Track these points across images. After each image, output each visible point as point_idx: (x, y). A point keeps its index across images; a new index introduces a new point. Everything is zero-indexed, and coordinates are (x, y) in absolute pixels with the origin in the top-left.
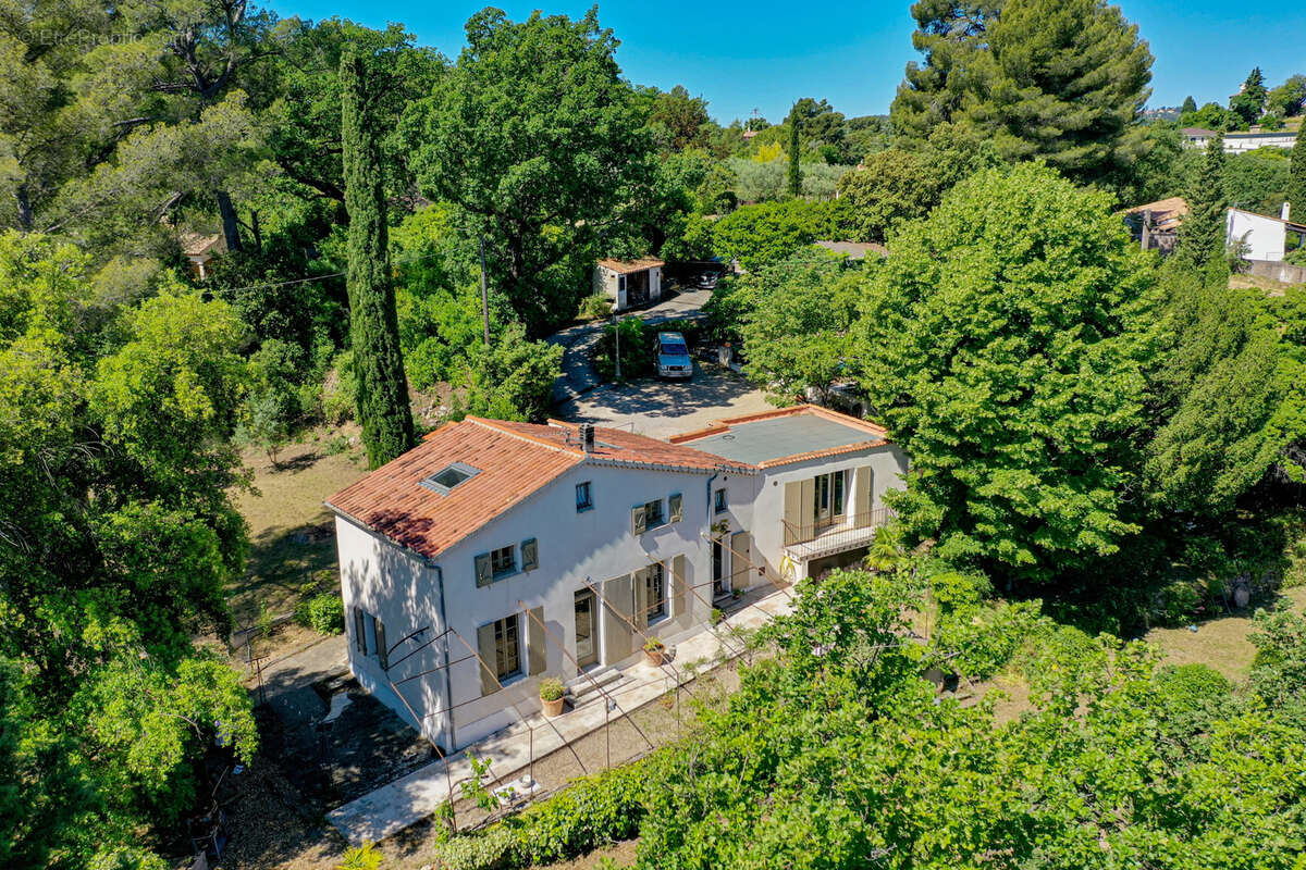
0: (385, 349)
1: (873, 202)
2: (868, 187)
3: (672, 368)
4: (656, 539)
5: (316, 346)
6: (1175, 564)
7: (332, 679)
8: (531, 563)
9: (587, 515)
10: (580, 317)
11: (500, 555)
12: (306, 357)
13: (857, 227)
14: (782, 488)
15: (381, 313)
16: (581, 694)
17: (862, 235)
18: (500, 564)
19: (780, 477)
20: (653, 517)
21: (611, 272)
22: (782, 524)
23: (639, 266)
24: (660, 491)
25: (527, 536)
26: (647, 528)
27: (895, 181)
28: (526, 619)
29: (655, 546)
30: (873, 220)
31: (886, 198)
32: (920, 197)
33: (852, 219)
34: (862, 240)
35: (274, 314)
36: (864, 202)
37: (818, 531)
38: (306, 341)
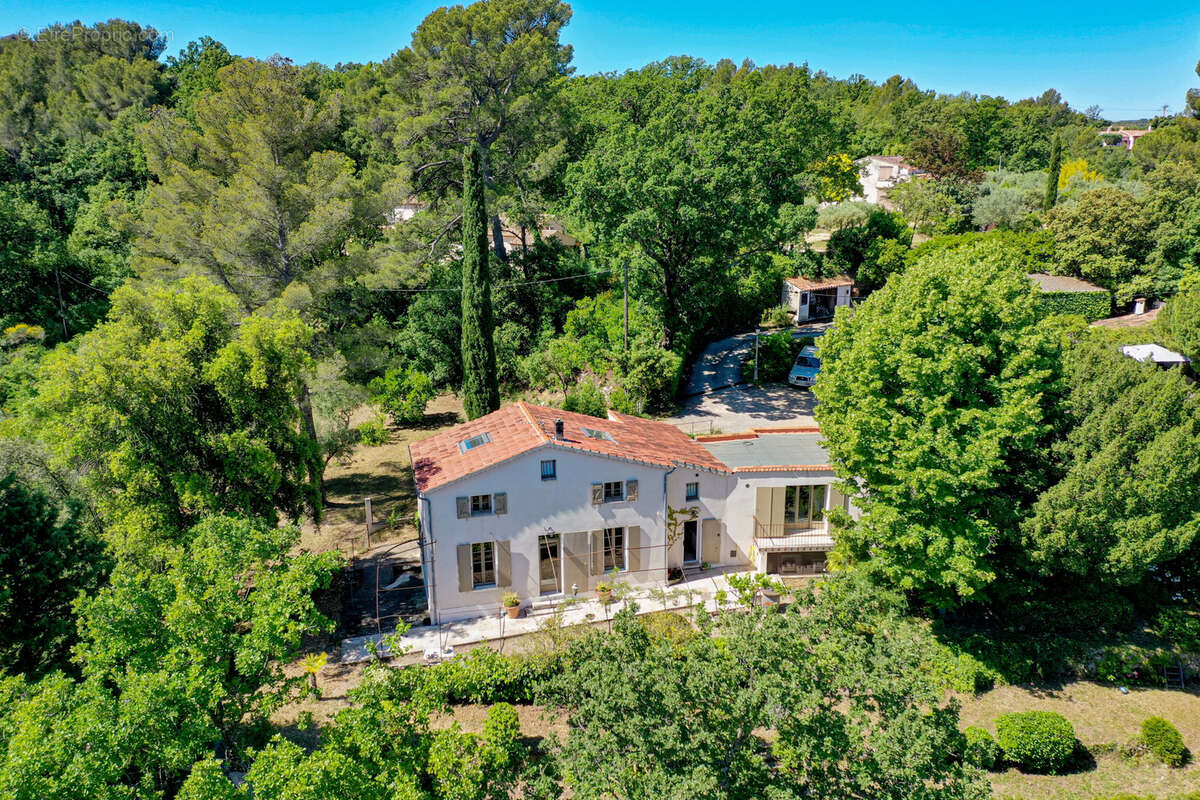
0: (480, 348)
1: (1072, 238)
2: (1069, 224)
3: (799, 378)
4: (614, 511)
5: (542, 330)
6: (1147, 630)
7: (407, 563)
8: (503, 509)
9: (550, 483)
10: (763, 325)
11: (481, 499)
12: (532, 336)
13: (1055, 261)
14: (753, 491)
15: (477, 324)
16: (537, 609)
17: (1060, 268)
18: (480, 506)
19: (753, 482)
20: (612, 492)
21: (796, 289)
22: (752, 520)
23: (827, 284)
24: (621, 475)
25: (499, 491)
26: (606, 501)
27: (1096, 219)
28: (496, 547)
29: (613, 516)
30: (1069, 256)
31: (1086, 236)
32: (1123, 235)
33: (1051, 253)
34: (1061, 273)
35: (512, 304)
36: (1063, 237)
37: (788, 532)
38: (535, 327)
